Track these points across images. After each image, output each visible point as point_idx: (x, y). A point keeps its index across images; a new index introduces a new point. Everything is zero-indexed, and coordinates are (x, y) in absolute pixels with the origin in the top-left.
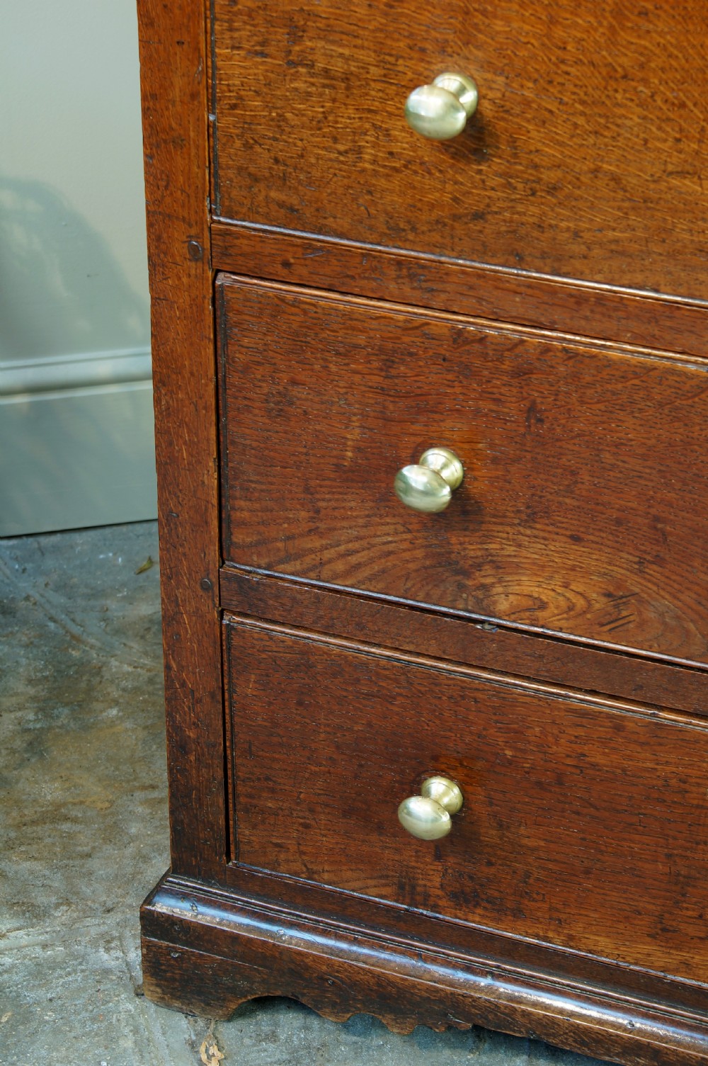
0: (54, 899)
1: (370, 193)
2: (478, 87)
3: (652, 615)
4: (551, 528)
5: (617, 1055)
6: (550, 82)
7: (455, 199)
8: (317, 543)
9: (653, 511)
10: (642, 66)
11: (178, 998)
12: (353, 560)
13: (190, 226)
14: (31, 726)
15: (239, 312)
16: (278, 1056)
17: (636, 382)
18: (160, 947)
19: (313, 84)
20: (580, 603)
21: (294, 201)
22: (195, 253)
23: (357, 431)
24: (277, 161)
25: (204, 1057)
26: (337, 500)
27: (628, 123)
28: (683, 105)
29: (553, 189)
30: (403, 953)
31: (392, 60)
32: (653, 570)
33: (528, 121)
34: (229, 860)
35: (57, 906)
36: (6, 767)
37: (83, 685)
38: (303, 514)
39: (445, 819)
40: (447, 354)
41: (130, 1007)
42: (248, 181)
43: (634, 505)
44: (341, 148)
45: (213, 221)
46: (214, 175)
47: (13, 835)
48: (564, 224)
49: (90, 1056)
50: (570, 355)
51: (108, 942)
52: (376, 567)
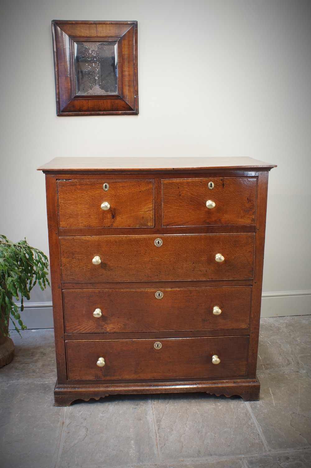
1: (85, 274)
2: (100, 258)
3: (130, 326)
4: (115, 317)
6: (111, 255)
7: (98, 273)
8: (80, 327)
9: (129, 311)
10: (123, 252)
12: (85, 328)
13: (58, 284)
15: (66, 295)
17: (125, 294)
19: (76, 261)
21: (74, 277)
22: (59, 288)
23: (85, 309)
24: (71, 272)
26: (82, 320)
27: (122, 259)
28: (129, 256)
29: (112, 270)
31: (88, 256)
32: (130, 319)
33: (108, 261)
34: (67, 380)
38: (77, 323)
40: (98, 295)
42: (67, 276)
43: (126, 311)
44: (81, 269)
45: (62, 283)
46: (62, 276)
48: (114, 274)
50: (116, 292)
52: (89, 328)
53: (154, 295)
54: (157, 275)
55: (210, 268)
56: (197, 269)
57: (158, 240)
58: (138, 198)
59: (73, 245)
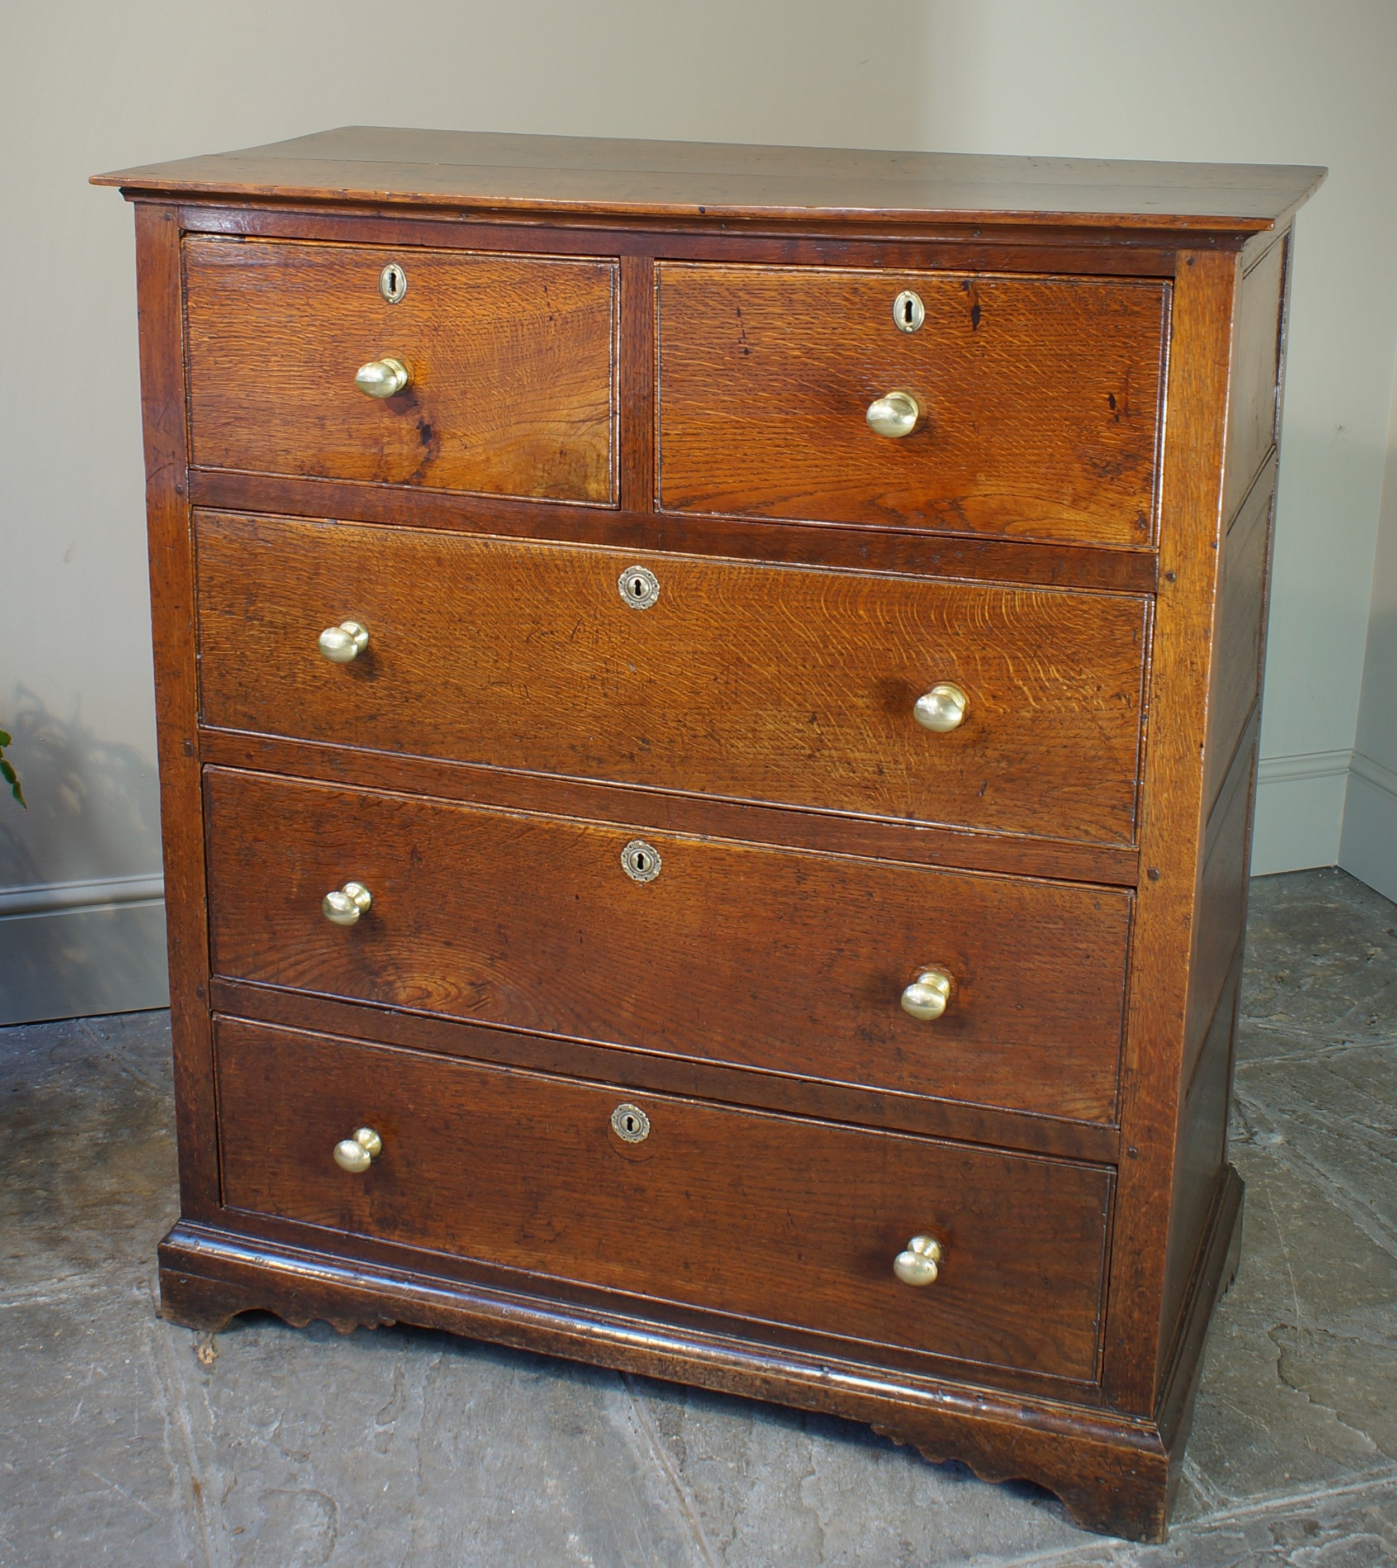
0: (103, 1256)
1: (302, 704)
2: (368, 630)
3: (502, 997)
4: (430, 937)
5: (497, 1336)
6: (414, 625)
7: (357, 706)
8: (276, 957)
9: (497, 920)
10: (470, 613)
11: (186, 1316)
12: (300, 968)
13: (185, 732)
14: (100, 1141)
15: (219, 792)
16: (258, 1356)
17: (480, 828)
18: (172, 1276)
19: (263, 632)
20: (454, 991)
21: (253, 711)
22: (189, 751)
23: (300, 872)
24: (241, 684)
25: (202, 1356)
26: (288, 924)
27: (464, 650)
28: (497, 638)
29: (419, 697)
30: (345, 1269)
31: (313, 613)
32: (500, 964)
33: (401, 651)
34: (221, 1206)
35: (105, 1260)
36: (78, 1169)
37: (143, 1114)
38: (265, 935)
39: (367, 1156)
40: (357, 815)
41: (152, 1325)
42: (223, 699)
43: (485, 917)
44: (283, 674)
45: (201, 728)
46: (201, 696)
47: (77, 1213)
48: (427, 721)
49: (118, 1357)
50: (437, 812)
51: (140, 1283)
52: (316, 972)
53: (617, 857)
54: (632, 757)
55: (901, 759)
56: (834, 753)
57: (637, 571)
58: (540, 351)
59: (251, 554)
